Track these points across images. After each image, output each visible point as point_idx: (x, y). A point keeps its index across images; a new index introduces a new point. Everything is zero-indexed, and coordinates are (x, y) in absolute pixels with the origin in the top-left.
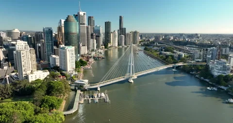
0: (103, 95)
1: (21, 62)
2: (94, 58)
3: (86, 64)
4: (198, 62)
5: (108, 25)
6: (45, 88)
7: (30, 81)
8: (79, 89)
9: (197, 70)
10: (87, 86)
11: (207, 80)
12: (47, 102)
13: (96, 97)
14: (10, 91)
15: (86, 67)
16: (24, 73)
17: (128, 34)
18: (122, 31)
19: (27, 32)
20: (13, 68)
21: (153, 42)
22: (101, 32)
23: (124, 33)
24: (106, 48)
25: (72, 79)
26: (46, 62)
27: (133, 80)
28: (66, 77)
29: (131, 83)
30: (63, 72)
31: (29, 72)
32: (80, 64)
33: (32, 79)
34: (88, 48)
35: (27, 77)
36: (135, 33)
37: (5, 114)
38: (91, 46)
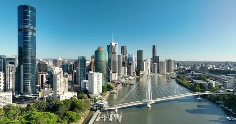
0: (118, 115)
1: (56, 84)
2: (123, 84)
3: (113, 89)
4: (229, 91)
5: (140, 53)
6: (69, 105)
7: (61, 100)
8: (99, 109)
9: (224, 99)
10: (106, 107)
11: (231, 110)
12: (67, 115)
13: (111, 117)
14: (45, 107)
15: (112, 91)
16: (57, 93)
17: (161, 62)
18: (155, 59)
19: (69, 60)
20: (51, 89)
21: (189, 71)
22: (133, 60)
23: (157, 61)
24: (137, 75)
25: (95, 101)
26: (78, 86)
27: (151, 105)
28: (91, 99)
29: (149, 107)
30: (90, 95)
31: (61, 93)
32: (107, 88)
33: (63, 98)
34: (119, 75)
35: (59, 97)
36: (169, 61)
37: (36, 119)
38: (122, 73)
